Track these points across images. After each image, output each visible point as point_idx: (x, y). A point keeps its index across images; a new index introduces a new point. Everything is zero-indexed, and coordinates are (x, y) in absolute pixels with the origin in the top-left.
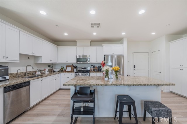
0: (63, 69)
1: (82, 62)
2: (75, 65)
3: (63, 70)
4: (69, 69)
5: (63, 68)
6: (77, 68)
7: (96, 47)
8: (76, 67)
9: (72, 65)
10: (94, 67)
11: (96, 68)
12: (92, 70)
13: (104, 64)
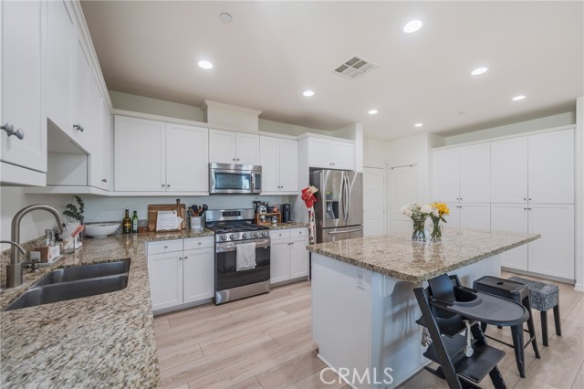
1: (230, 191)
3: (135, 227)
4: (169, 221)
6: (203, 214)
7: (277, 139)
9: (178, 200)
10: (269, 210)
11: (275, 210)
12: (263, 217)
13: (312, 198)
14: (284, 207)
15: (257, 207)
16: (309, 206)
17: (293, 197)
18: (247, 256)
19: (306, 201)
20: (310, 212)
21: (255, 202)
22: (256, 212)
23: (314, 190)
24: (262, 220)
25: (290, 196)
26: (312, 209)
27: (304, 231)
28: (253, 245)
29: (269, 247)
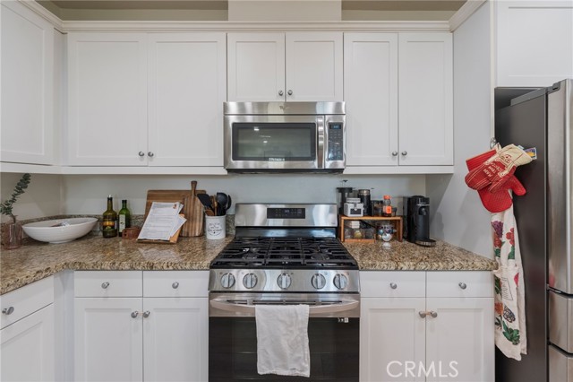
0: (115, 218)
2: (212, 190)
3: (122, 227)
5: (117, 207)
6: (231, 211)
7: (391, 37)
8: (220, 206)
9: (194, 184)
10: (371, 207)
11: (386, 209)
12: (355, 225)
13: (507, 183)
14: (411, 202)
15: (344, 201)
16: (492, 207)
17: (437, 181)
18: (284, 343)
19: (483, 192)
20: (498, 228)
21: (341, 190)
22: (341, 212)
23: (517, 155)
24: (352, 232)
25: (429, 178)
26: (508, 219)
27: (479, 283)
28: (304, 312)
29: (355, 322)
